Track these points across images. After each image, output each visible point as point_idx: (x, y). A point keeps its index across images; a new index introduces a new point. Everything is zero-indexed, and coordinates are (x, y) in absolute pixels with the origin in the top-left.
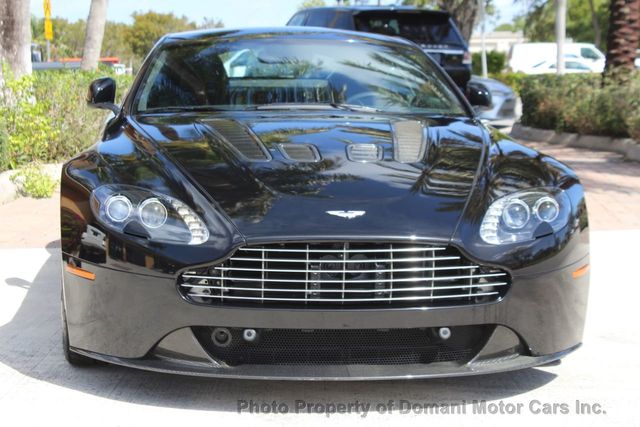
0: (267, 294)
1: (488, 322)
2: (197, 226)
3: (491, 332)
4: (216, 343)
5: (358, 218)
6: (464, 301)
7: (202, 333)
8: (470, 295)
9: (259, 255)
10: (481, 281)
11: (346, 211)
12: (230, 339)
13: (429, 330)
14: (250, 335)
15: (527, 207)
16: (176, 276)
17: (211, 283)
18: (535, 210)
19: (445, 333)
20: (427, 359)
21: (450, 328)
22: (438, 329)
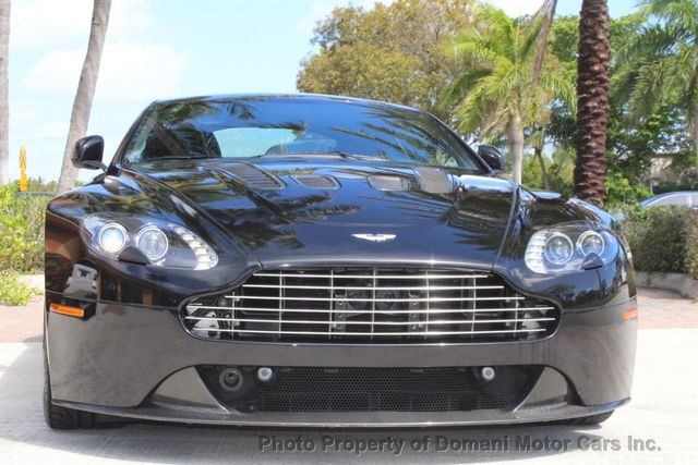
0: (285, 327)
1: (536, 362)
2: (203, 251)
3: (539, 374)
4: (224, 386)
5: (388, 241)
6: (508, 337)
7: (208, 373)
8: (515, 331)
9: (275, 281)
10: (526, 316)
11: (375, 234)
12: (241, 382)
13: (469, 369)
14: (265, 375)
15: (570, 242)
16: (179, 308)
17: (220, 314)
18: (579, 245)
19: (489, 373)
20: (466, 406)
21: (493, 367)
22: (481, 368)
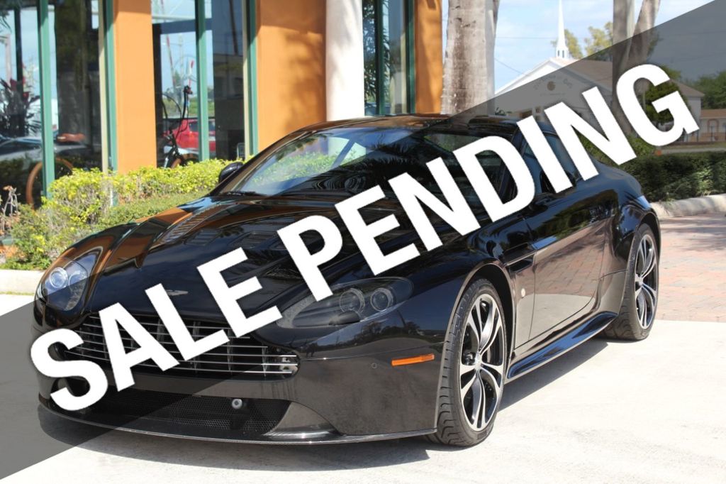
3: (287, 407)
8: (264, 372)
10: (284, 360)
19: (236, 404)
21: (242, 399)
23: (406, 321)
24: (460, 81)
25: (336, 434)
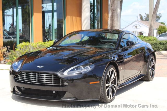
0: (26, 81)
3: (65, 93)
5: (42, 68)
8: (60, 85)
9: (24, 74)
11: (40, 66)
23: (94, 74)
24: (112, 23)
25: (77, 99)
